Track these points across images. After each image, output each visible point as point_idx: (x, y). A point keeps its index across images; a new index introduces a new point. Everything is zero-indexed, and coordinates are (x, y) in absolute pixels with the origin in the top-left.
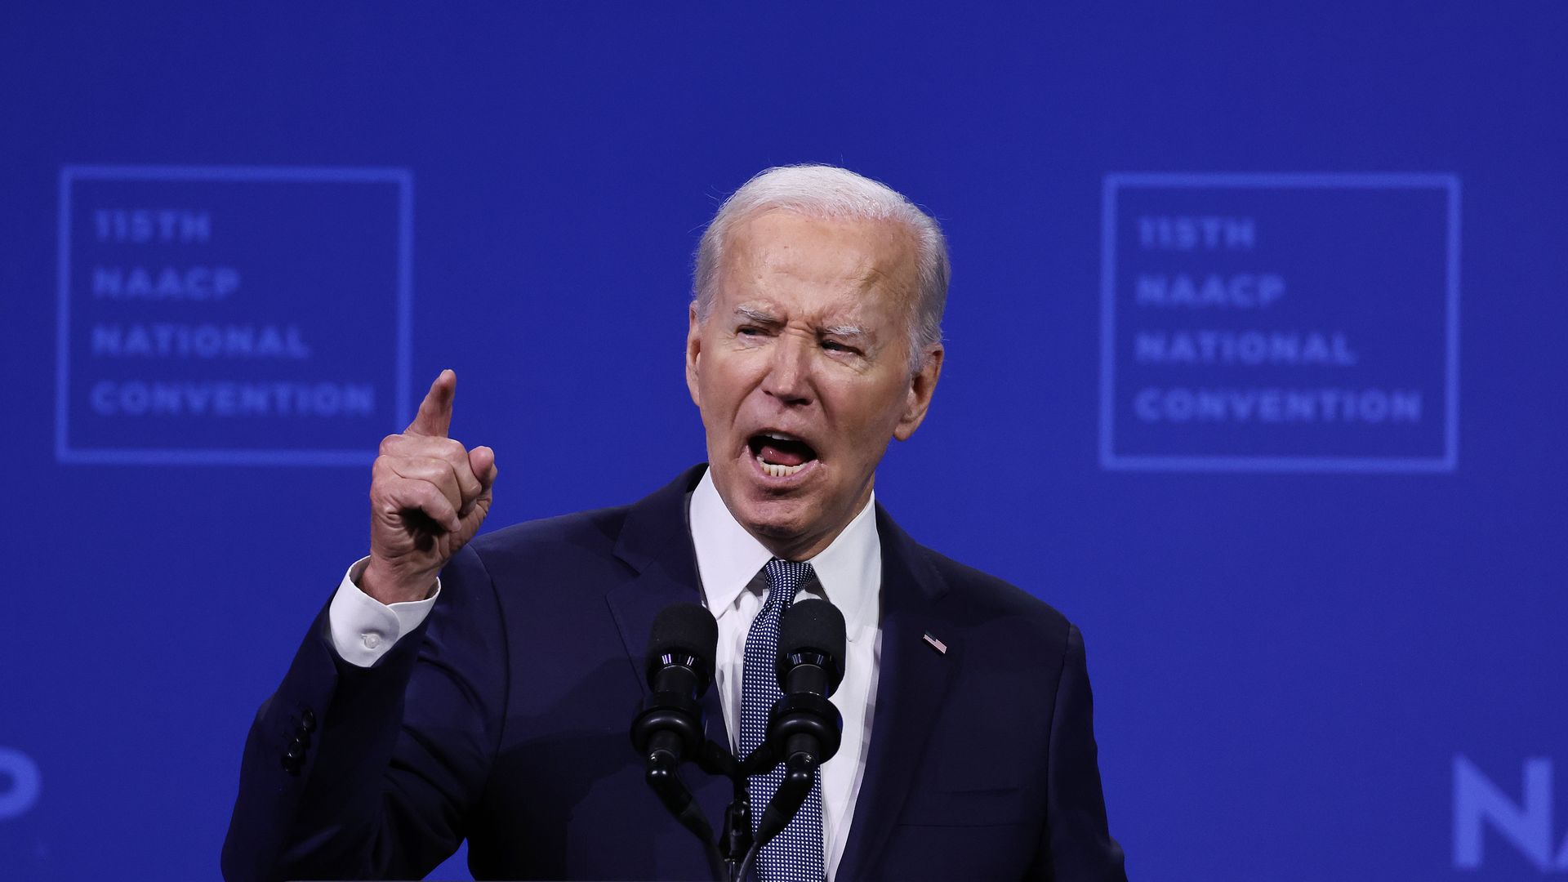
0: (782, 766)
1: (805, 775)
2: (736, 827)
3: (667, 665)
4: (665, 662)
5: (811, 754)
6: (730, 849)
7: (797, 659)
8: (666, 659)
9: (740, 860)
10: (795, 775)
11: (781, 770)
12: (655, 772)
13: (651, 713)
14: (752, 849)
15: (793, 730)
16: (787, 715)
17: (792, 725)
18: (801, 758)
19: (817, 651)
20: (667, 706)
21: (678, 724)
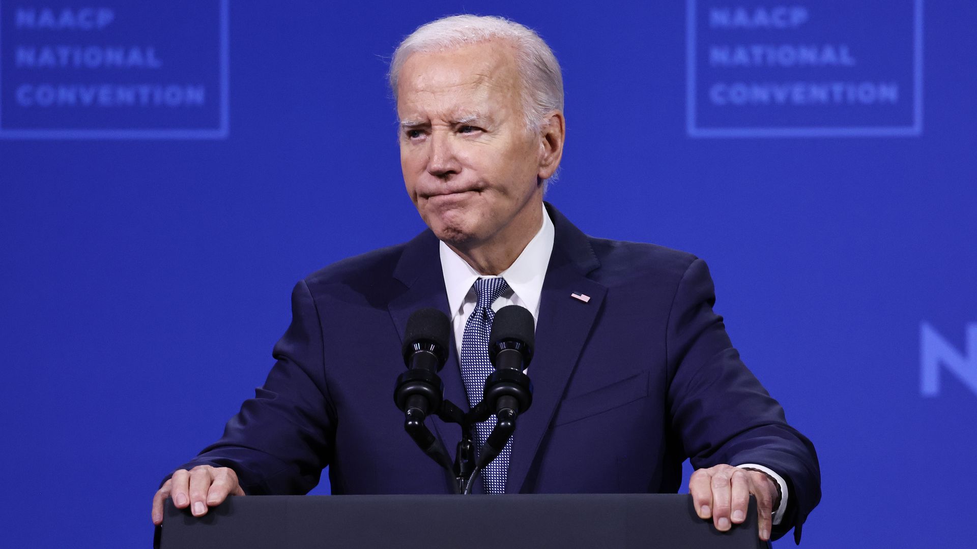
0: (494, 417)
1: (509, 424)
2: (464, 457)
3: (417, 351)
4: (416, 348)
5: (513, 410)
6: (460, 471)
7: (502, 345)
8: (417, 347)
9: (467, 478)
10: (503, 424)
11: (493, 419)
12: (410, 423)
13: (408, 383)
14: (475, 471)
15: (501, 393)
16: (497, 384)
17: (501, 390)
18: (506, 412)
19: (515, 340)
20: (418, 378)
21: (425, 390)
